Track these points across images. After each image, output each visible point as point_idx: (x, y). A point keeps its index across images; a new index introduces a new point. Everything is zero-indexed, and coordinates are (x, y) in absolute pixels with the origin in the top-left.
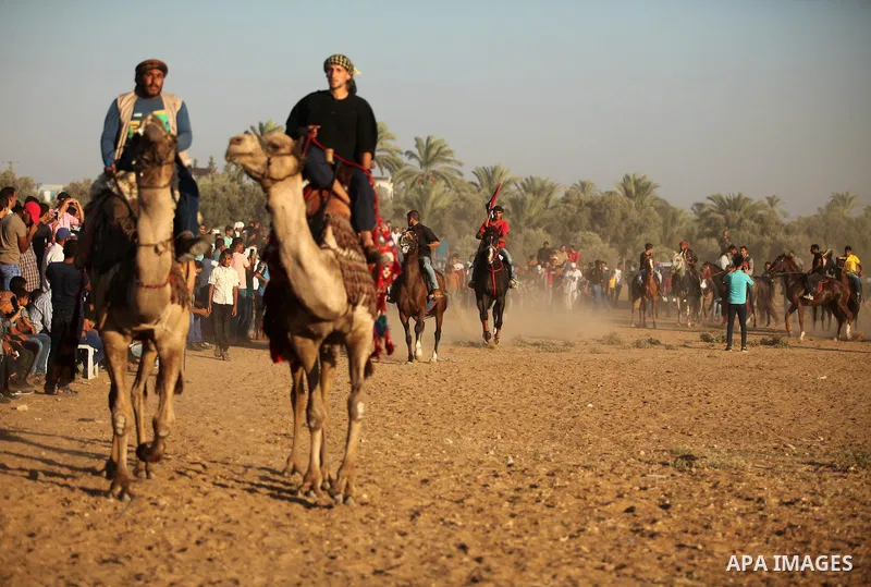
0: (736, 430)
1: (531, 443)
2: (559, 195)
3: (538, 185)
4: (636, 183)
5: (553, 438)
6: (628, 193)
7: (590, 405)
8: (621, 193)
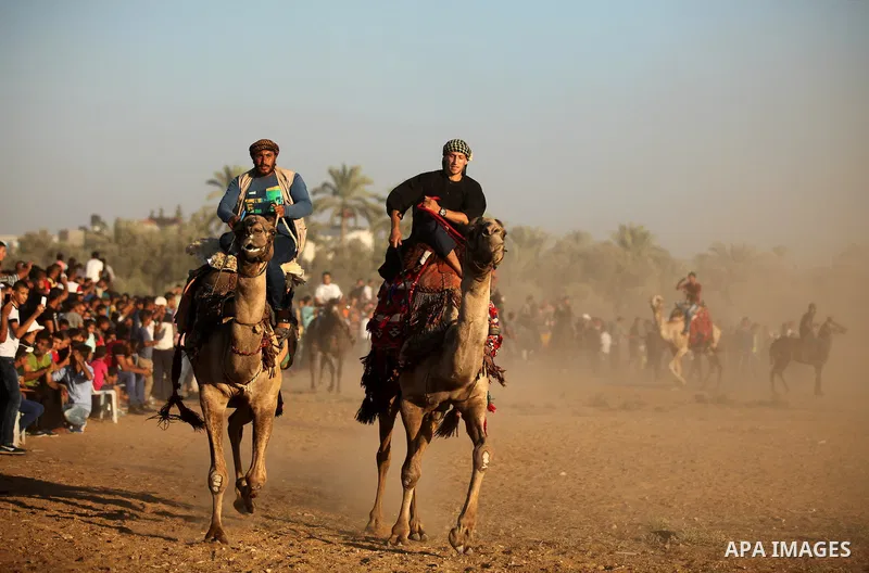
0: (720, 501)
1: (493, 517)
2: (549, 246)
3: (527, 236)
4: (633, 233)
5: (519, 511)
6: (623, 243)
7: (563, 474)
8: (615, 244)
